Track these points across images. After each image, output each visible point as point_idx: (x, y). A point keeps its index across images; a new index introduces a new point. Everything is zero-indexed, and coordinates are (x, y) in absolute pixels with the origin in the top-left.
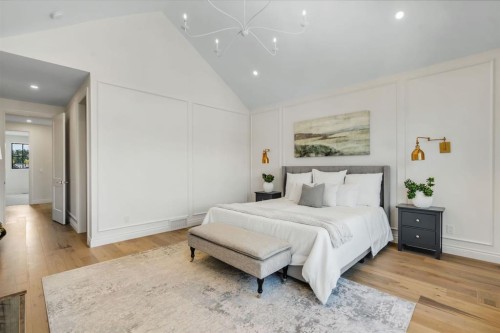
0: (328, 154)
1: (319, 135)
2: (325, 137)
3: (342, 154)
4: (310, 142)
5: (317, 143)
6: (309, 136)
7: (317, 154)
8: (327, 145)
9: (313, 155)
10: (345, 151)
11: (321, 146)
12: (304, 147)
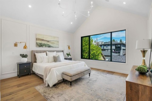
0: (49, 47)
1: (46, 41)
2: (48, 41)
3: (53, 47)
4: (43, 42)
5: (46, 43)
6: (43, 40)
7: (46, 46)
8: (49, 44)
9: (44, 47)
10: (54, 46)
11: (47, 44)
12: (41, 44)
